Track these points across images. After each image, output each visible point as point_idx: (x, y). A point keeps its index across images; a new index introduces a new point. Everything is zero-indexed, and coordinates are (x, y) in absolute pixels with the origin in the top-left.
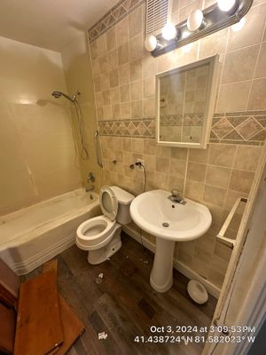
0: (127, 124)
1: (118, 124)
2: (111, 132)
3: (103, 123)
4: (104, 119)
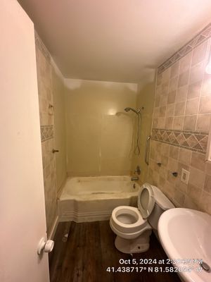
0: (177, 135)
1: (169, 133)
3: (156, 130)
4: (158, 127)
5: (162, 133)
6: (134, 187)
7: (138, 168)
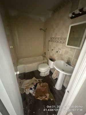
0: (58, 39)
1: (56, 39)
2: (53, 41)
3: (51, 38)
4: (52, 37)
5: (54, 39)
6: (44, 59)
7: (45, 53)
